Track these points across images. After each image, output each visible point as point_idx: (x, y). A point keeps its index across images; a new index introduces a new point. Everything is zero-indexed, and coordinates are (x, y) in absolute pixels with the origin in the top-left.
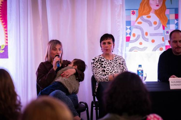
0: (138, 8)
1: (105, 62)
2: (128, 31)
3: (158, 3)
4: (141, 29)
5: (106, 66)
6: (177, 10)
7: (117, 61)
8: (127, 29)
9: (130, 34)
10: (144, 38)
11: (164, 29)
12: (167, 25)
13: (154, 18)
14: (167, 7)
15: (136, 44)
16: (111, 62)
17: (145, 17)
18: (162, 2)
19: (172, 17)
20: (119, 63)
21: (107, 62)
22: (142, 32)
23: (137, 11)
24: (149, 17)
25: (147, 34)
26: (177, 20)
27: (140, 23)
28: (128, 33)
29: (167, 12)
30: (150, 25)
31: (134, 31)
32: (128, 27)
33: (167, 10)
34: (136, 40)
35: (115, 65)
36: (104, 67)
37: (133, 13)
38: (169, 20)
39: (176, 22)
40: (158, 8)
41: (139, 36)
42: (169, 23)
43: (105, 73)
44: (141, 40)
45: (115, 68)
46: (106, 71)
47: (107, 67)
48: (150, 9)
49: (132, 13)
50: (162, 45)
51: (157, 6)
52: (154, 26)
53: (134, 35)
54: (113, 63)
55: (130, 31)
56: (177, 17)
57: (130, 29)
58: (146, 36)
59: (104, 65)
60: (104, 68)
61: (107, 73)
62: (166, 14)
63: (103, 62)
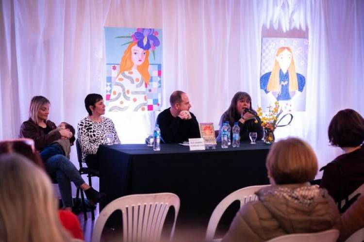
0: (119, 63)
1: (93, 125)
2: (109, 88)
3: (140, 57)
4: (122, 87)
5: (95, 130)
6: (160, 66)
7: (106, 123)
8: (107, 85)
9: (110, 91)
10: (125, 96)
11: (146, 87)
12: (150, 83)
13: (136, 74)
14: (150, 63)
15: (117, 103)
16: (100, 124)
17: (126, 73)
19: (155, 74)
20: (109, 126)
21: (96, 125)
22: (124, 90)
23: (119, 66)
24: (131, 73)
25: (128, 92)
26: (160, 78)
27: (121, 79)
28: (109, 90)
29: (150, 68)
30: (132, 82)
31: (115, 88)
32: (109, 84)
33: (150, 66)
34: (117, 99)
35: (105, 128)
36: (94, 130)
37: (114, 68)
38: (152, 77)
39: (159, 79)
40: (140, 63)
41: (120, 94)
42: (151, 81)
43: (96, 138)
44: (122, 98)
45: (106, 131)
46: (96, 136)
47: (97, 131)
48: (132, 64)
49: (112, 68)
50: (145, 104)
51: (140, 61)
52: (136, 83)
53: (115, 93)
54: (102, 126)
55: (110, 88)
56: (160, 74)
57: (111, 86)
58: (127, 95)
59: (93, 129)
60: (93, 132)
61: (97, 137)
62: (149, 70)
63: (91, 125)
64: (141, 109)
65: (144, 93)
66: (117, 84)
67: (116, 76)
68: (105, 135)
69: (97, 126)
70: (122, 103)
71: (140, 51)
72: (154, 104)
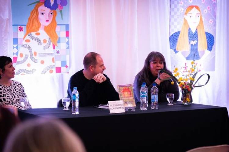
0: (26, 24)
1: (3, 89)
2: (15, 50)
3: (48, 18)
4: (29, 48)
5: (5, 94)
6: (67, 26)
7: (16, 87)
8: (14, 48)
9: (17, 54)
10: (32, 59)
11: (54, 48)
12: (58, 44)
13: (43, 35)
14: (57, 24)
15: (24, 66)
16: (10, 88)
17: (33, 34)
18: (52, 17)
19: (63, 34)
20: (19, 90)
21: (5, 89)
22: (31, 51)
23: (25, 26)
24: (38, 34)
25: (35, 54)
27: (28, 41)
28: (15, 53)
29: (58, 28)
31: (22, 50)
32: (15, 46)
33: (57, 26)
34: (24, 61)
35: (15, 92)
36: (4, 95)
37: (21, 29)
38: (59, 38)
39: (67, 40)
40: (47, 24)
41: (27, 56)
42: (59, 42)
43: (6, 102)
44: (29, 60)
45: (16, 95)
46: (7, 100)
47: (7, 95)
48: (39, 24)
49: (19, 29)
50: (52, 66)
51: (47, 21)
52: (44, 45)
53: (21, 55)
54: (12, 90)
55: (17, 50)
56: (67, 34)
57: (17, 48)
59: (3, 93)
60: (3, 96)
61: (7, 101)
62: (56, 30)
64: (49, 71)
65: (51, 54)
66: (24, 46)
67: (23, 38)
68: (15, 100)
69: (7, 90)
70: (29, 65)
71: (48, 11)
72: (62, 66)
